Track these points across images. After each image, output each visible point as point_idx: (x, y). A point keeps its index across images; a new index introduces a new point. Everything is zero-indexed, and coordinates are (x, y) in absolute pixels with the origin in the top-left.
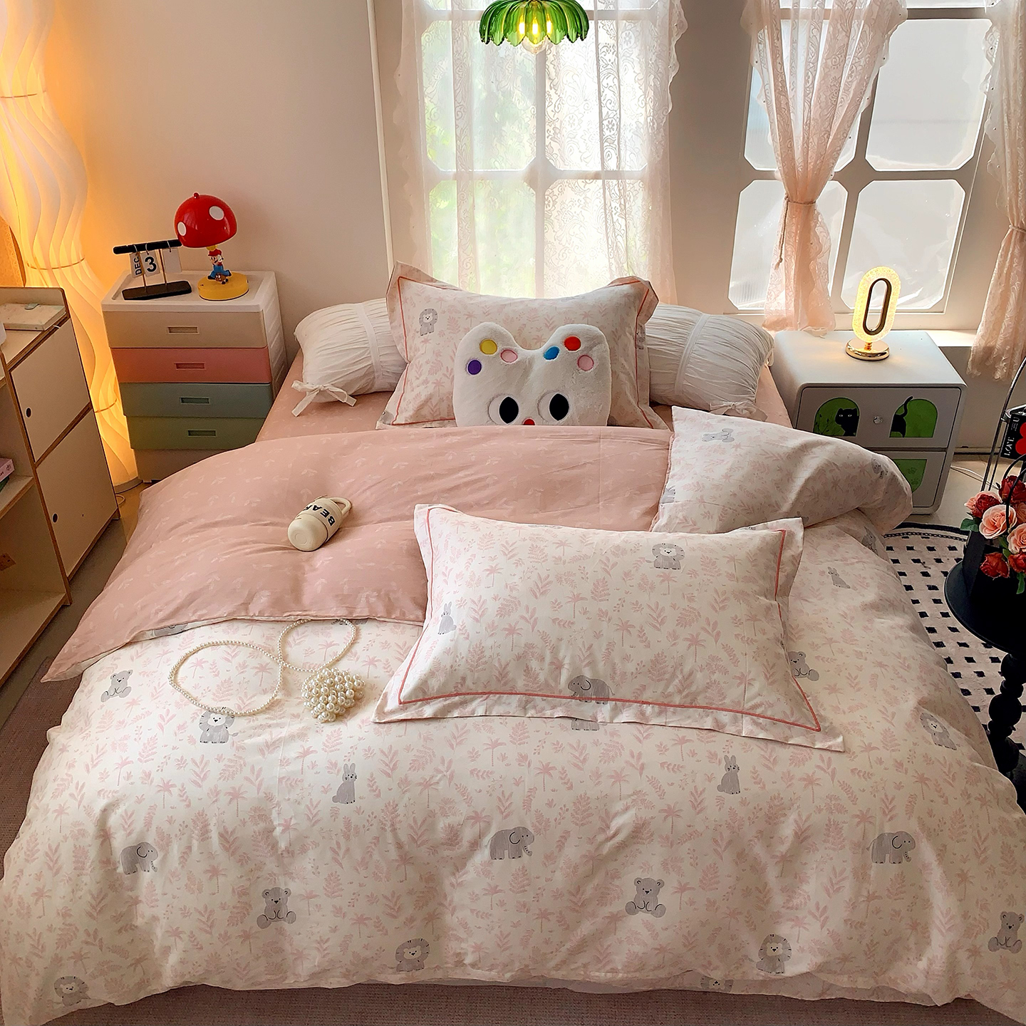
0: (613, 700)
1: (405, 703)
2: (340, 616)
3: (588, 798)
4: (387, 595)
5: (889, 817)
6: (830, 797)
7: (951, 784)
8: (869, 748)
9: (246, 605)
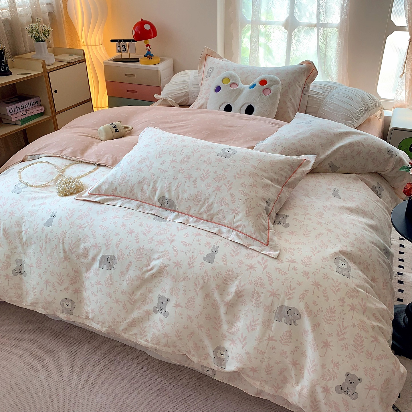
0: (178, 212)
1: (90, 194)
2: (93, 162)
3: (144, 249)
4: (116, 158)
5: (288, 297)
6: (259, 278)
7: (335, 293)
8: (293, 261)
9: (62, 151)
